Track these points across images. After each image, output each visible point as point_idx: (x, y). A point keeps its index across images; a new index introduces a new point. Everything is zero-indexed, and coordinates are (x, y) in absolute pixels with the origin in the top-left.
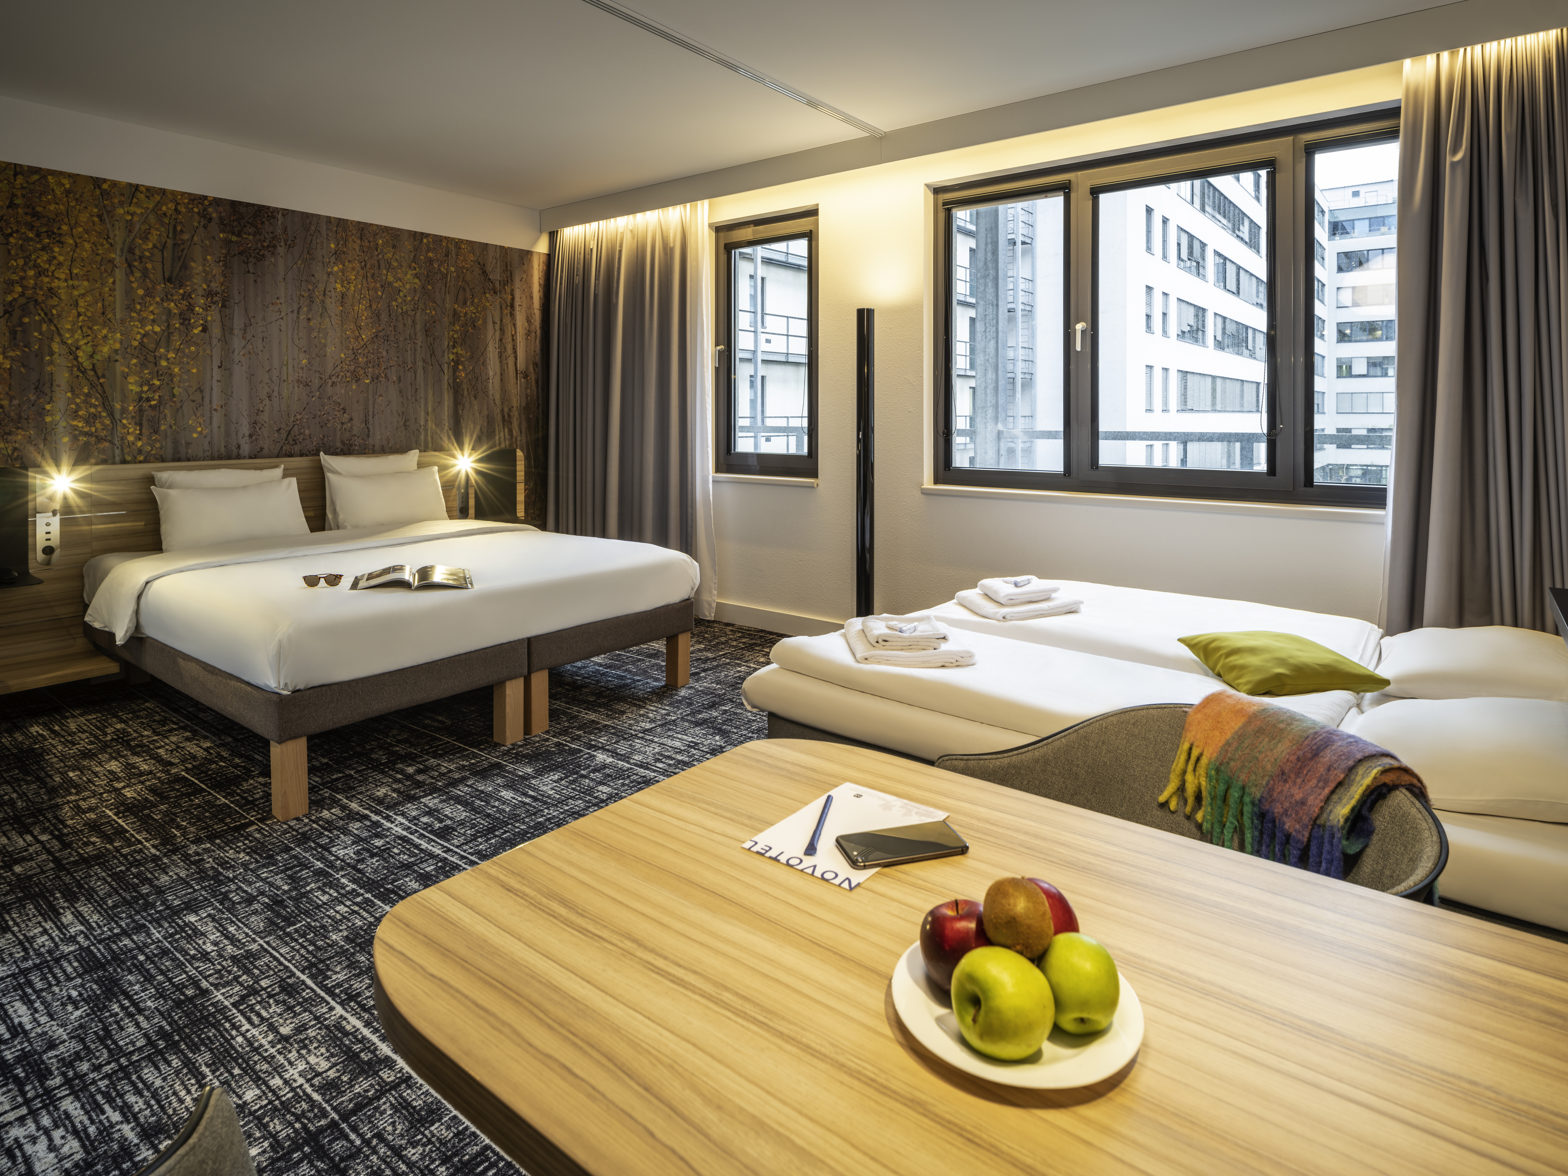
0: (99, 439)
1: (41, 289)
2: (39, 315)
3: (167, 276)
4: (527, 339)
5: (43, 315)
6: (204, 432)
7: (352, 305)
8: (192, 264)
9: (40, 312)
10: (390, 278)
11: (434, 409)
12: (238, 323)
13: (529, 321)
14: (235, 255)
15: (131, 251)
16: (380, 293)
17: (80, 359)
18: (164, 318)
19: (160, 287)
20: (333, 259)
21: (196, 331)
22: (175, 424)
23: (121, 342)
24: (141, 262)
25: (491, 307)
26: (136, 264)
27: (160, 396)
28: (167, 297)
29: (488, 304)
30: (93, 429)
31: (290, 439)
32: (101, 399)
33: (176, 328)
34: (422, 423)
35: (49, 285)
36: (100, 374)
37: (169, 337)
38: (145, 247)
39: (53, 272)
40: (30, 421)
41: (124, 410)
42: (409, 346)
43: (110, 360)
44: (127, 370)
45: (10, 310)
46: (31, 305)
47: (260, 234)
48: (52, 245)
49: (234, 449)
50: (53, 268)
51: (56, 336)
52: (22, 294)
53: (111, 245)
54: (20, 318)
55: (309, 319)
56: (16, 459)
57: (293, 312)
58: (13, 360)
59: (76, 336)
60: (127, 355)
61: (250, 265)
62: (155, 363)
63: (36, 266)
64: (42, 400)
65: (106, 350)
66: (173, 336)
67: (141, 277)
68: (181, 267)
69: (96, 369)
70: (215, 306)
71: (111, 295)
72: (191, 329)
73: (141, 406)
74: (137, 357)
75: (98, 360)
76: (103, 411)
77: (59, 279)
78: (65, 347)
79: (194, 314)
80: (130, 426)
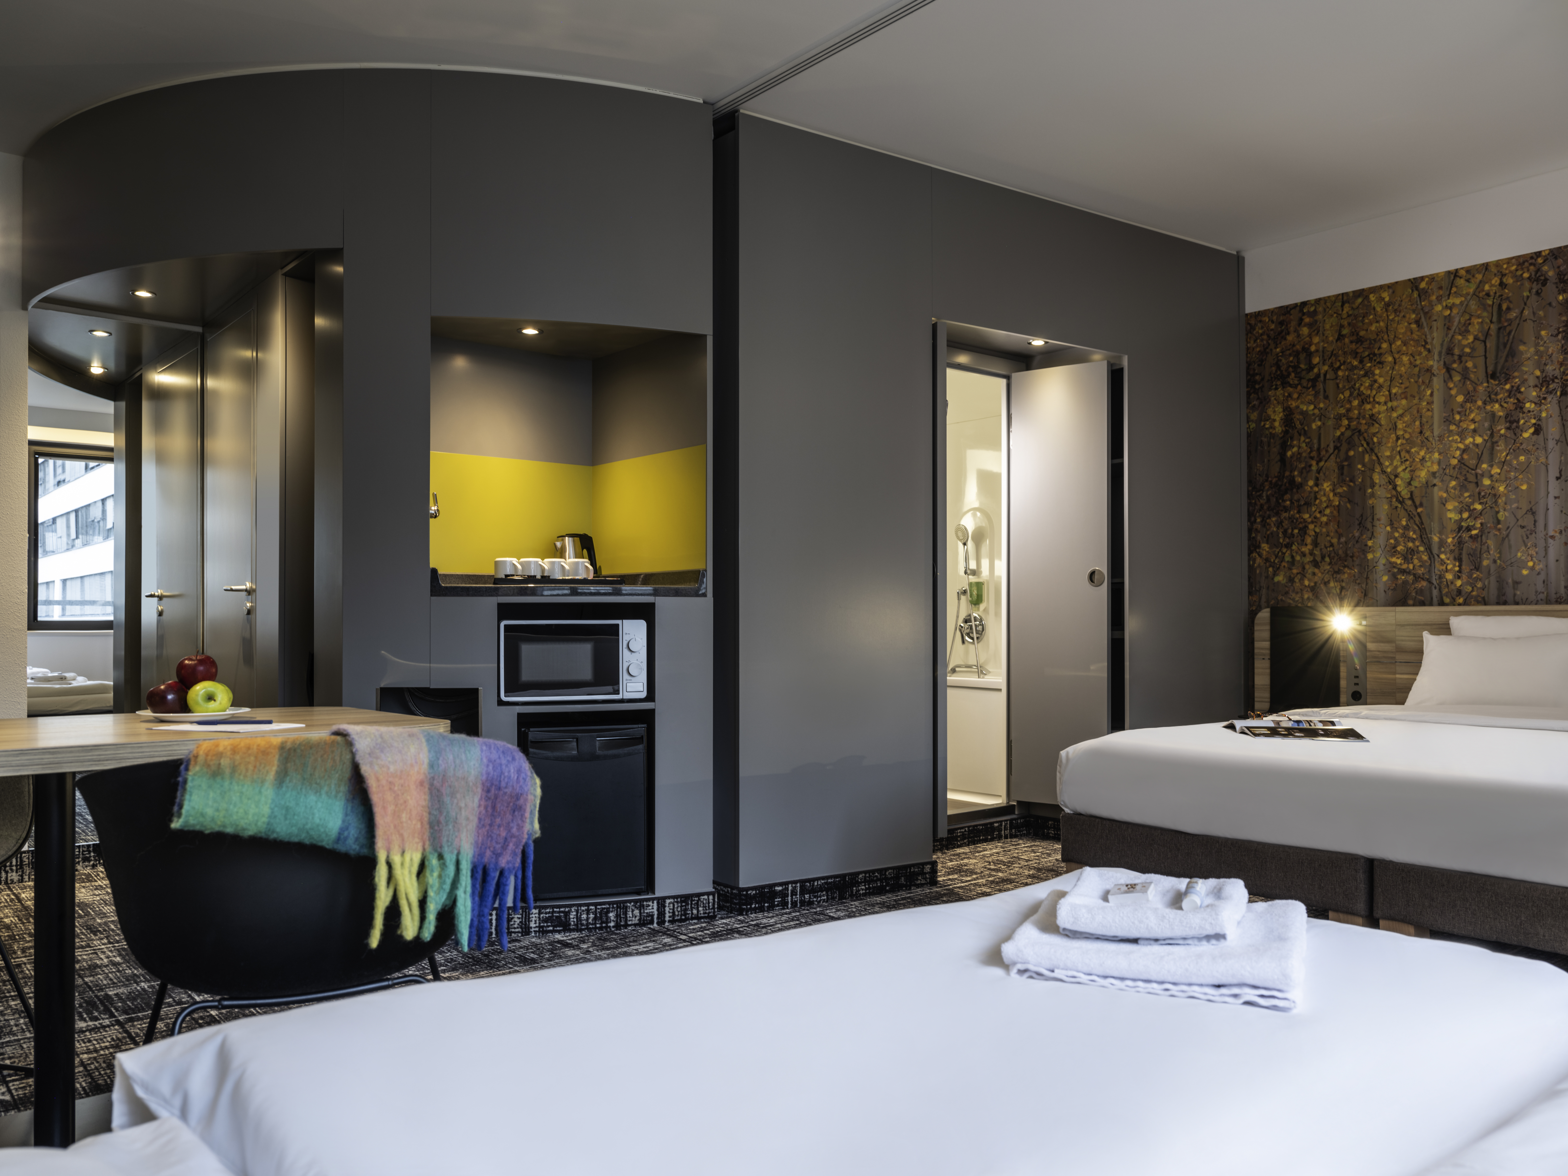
0: (1417, 578)
1: (1364, 418)
2: (1362, 445)
3: (1490, 373)
5: (1365, 445)
6: (1538, 567)
8: (1522, 348)
9: (1363, 442)
15: (1450, 351)
17: (1399, 489)
18: (1486, 425)
19: (1482, 388)
21: (1526, 435)
22: (1500, 558)
23: (1439, 463)
24: (1461, 362)
26: (1455, 366)
27: (1482, 524)
28: (1490, 398)
30: (1411, 566)
32: (1418, 532)
33: (1502, 435)
35: (1370, 412)
36: (1418, 503)
37: (1492, 449)
38: (1465, 342)
39: (1374, 398)
40: (1355, 559)
41: (1442, 543)
43: (1428, 486)
44: (1445, 495)
45: (1339, 445)
46: (1356, 437)
48: (1373, 368)
50: (1374, 392)
51: (1377, 466)
52: (1349, 427)
53: (1429, 351)
54: (1347, 452)
58: (1341, 496)
59: (1395, 463)
60: (1446, 477)
62: (1477, 483)
63: (1360, 394)
64: (1364, 536)
65: (1423, 474)
66: (1498, 446)
67: (1460, 381)
68: (1507, 356)
69: (1414, 497)
70: (1552, 396)
71: (1428, 410)
72: (1520, 432)
73: (1460, 537)
74: (1457, 478)
75: (1416, 487)
76: (1420, 546)
77: (1379, 403)
78: (1384, 477)
79: (1524, 413)
80: (1449, 562)
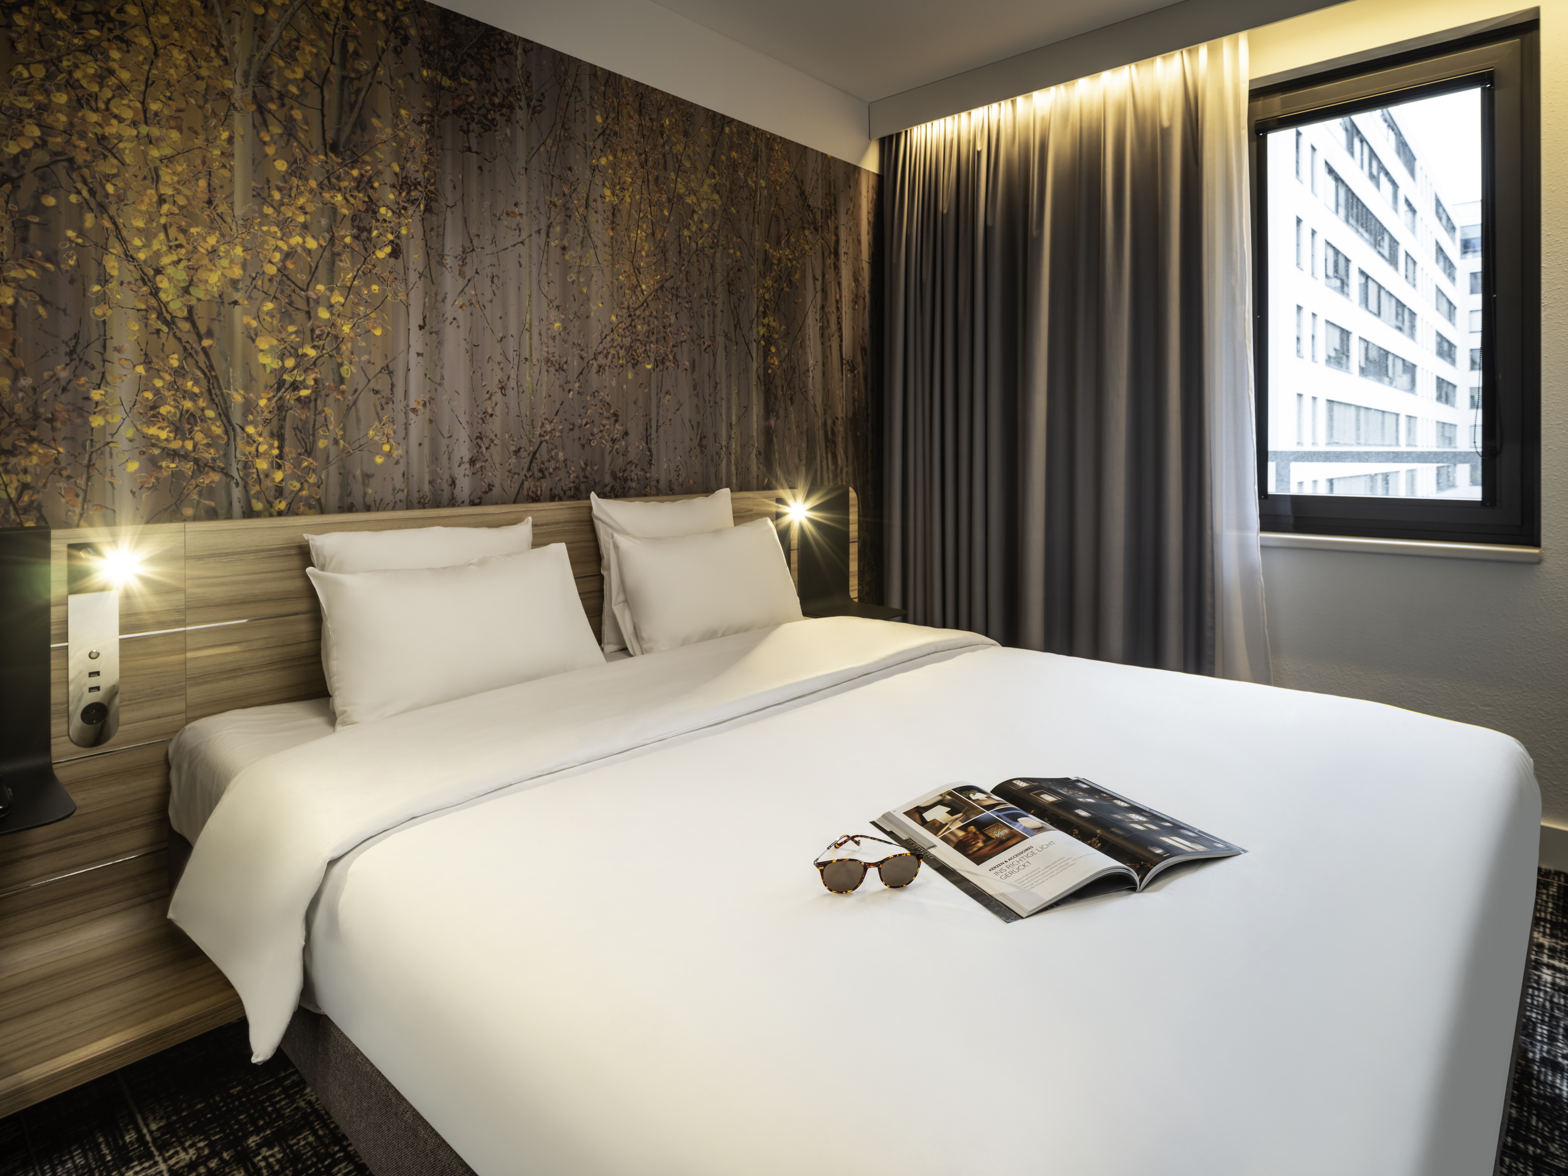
0: (201, 467)
1: (83, 136)
2: (79, 192)
3: (329, 141)
4: (854, 309)
5: (85, 193)
6: (395, 454)
7: (627, 229)
8: (375, 121)
9: (79, 185)
10: (681, 189)
11: (739, 419)
12: (452, 245)
13: (856, 280)
14: (447, 114)
15: (263, 78)
16: (666, 213)
17: (163, 296)
18: (324, 222)
19: (317, 160)
20: (599, 144)
21: (381, 254)
22: (343, 437)
23: (244, 265)
24: (283, 105)
25: (811, 253)
26: (273, 107)
27: (316, 380)
28: (329, 182)
29: (807, 247)
30: (189, 445)
31: (535, 468)
32: (204, 382)
33: (346, 246)
34: (724, 443)
35: (99, 130)
36: (203, 330)
37: (332, 263)
38: (289, 74)
39: (108, 102)
40: (58, 425)
41: (249, 407)
42: (707, 308)
43: (223, 301)
44: (254, 324)
45: (15, 174)
46: (61, 169)
47: (488, 81)
48: (105, 44)
49: (445, 486)
50: (107, 93)
51: (113, 241)
52: (42, 144)
53: (225, 61)
54: (37, 196)
55: (564, 248)
56: (26, 510)
57: (539, 232)
58: (20, 287)
59: (156, 246)
60: (255, 294)
61: (472, 136)
62: (308, 313)
63: (71, 85)
64: (83, 380)
65: (214, 278)
66: (341, 261)
67: (281, 135)
68: (354, 126)
69: (196, 317)
70: (414, 208)
71: (224, 166)
72: (373, 249)
73: (280, 398)
74: (275, 297)
75: (199, 300)
76: (208, 408)
77: (120, 120)
78: (132, 268)
79: (377, 220)
80: (261, 439)
